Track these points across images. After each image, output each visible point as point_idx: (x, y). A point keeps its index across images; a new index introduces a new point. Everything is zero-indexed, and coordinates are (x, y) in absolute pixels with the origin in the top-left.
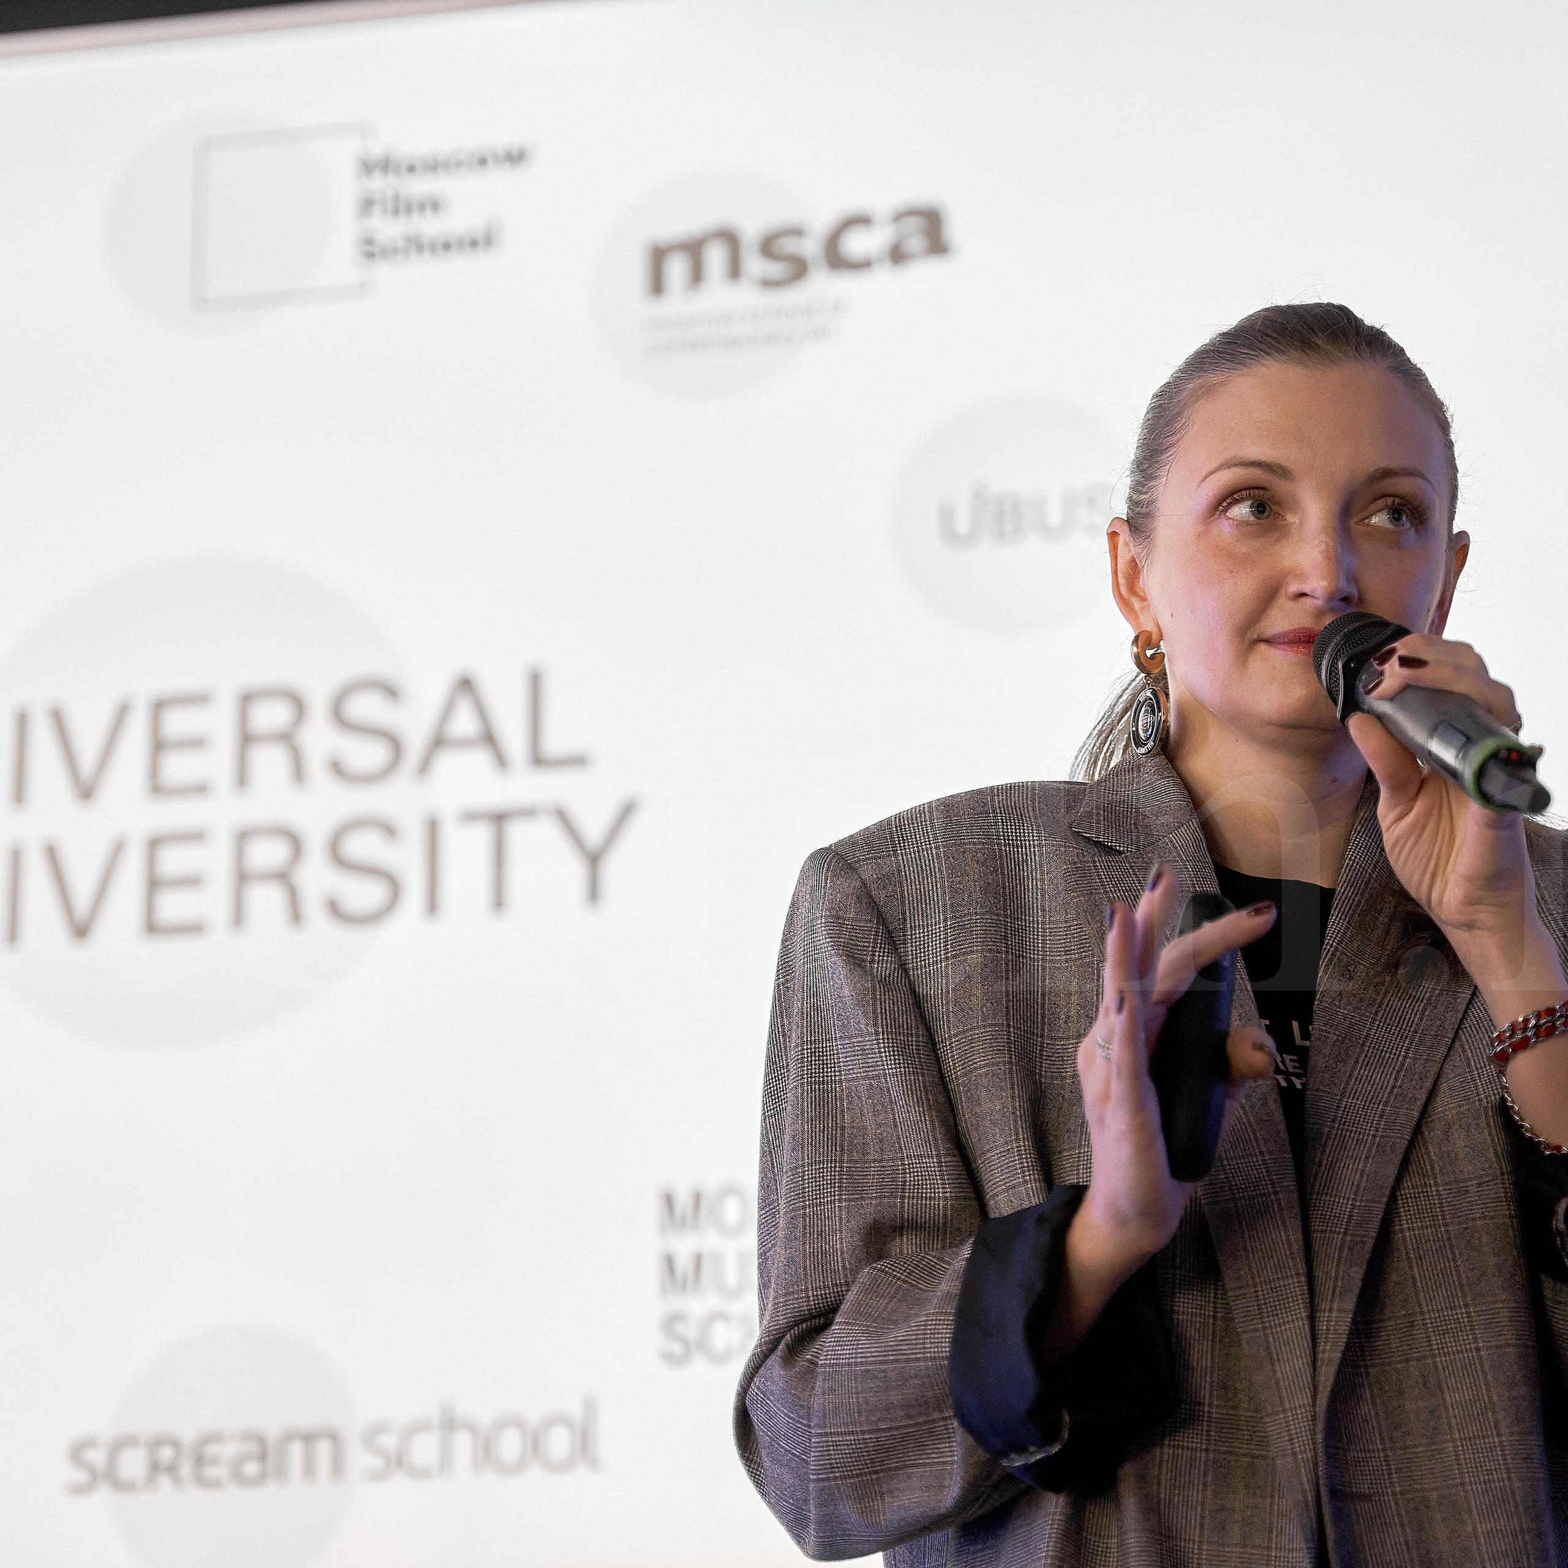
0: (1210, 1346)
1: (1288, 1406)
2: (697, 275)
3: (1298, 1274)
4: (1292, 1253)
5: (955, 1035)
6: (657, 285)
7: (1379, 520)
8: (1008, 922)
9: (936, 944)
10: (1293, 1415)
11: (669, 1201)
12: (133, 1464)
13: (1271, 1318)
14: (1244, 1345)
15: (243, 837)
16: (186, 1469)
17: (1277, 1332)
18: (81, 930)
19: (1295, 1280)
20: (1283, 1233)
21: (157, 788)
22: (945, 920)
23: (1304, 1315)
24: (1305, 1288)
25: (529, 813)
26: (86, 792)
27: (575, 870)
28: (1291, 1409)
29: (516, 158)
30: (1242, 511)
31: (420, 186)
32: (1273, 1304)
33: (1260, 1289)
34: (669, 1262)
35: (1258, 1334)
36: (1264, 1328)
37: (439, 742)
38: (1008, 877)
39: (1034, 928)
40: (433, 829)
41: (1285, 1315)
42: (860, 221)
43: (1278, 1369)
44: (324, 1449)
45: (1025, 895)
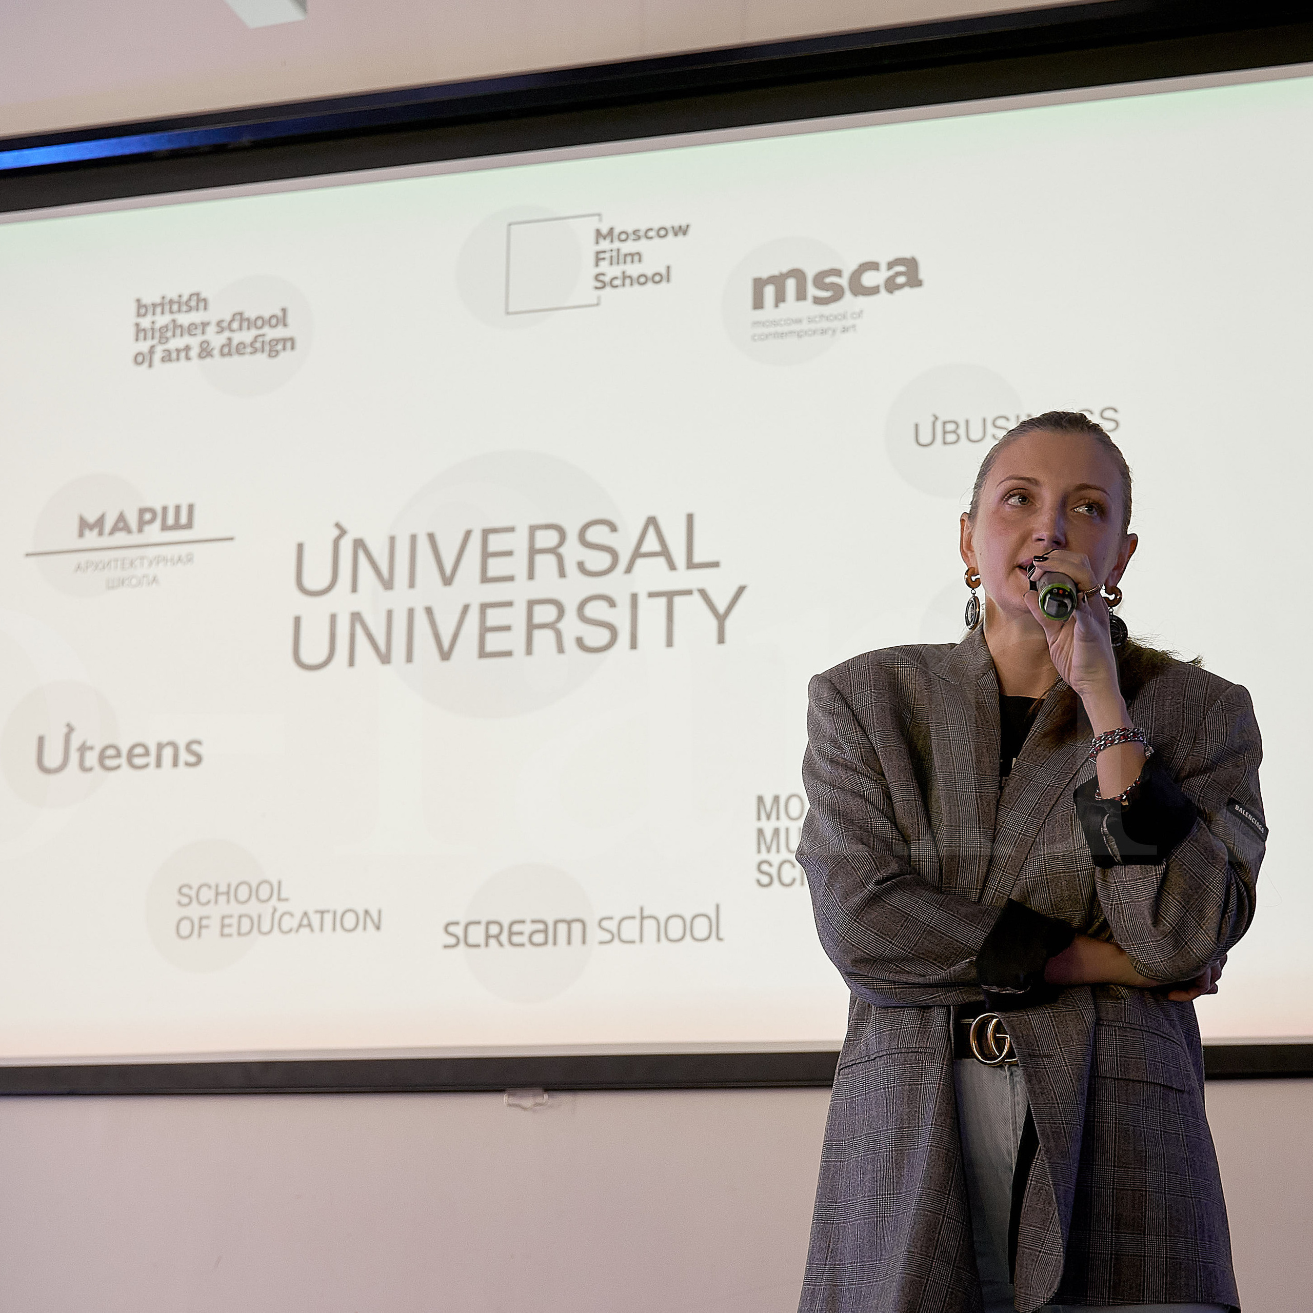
7: (1082, 510)
11: (760, 799)
12: (477, 934)
15: (531, 604)
16: (504, 938)
18: (445, 655)
21: (485, 579)
25: (689, 592)
26: (448, 581)
27: (713, 623)
29: (682, 231)
30: (1014, 501)
31: (629, 247)
34: (760, 832)
37: (637, 554)
40: (634, 598)
42: (873, 266)
44: (577, 928)
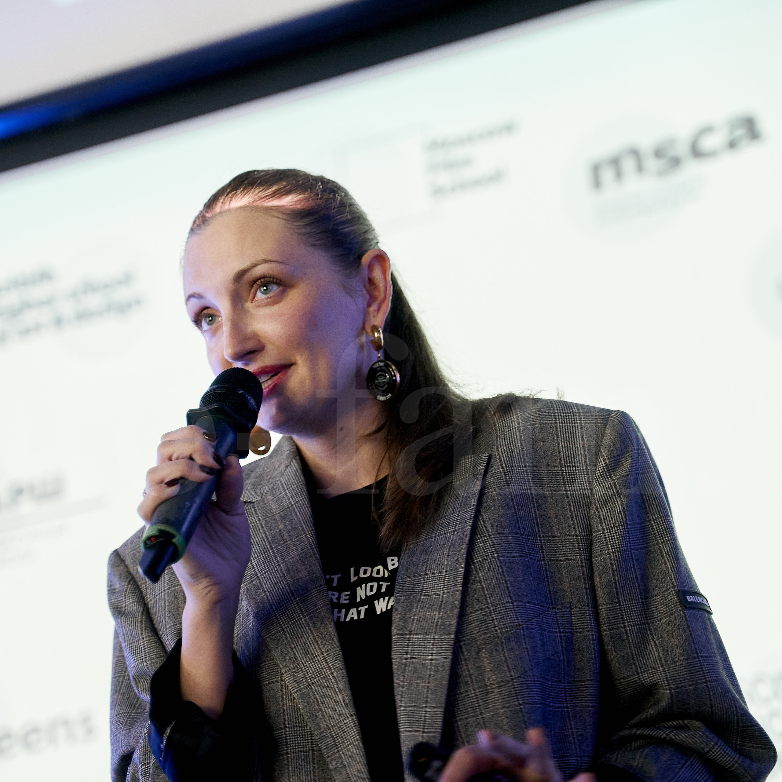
0: (311, 768)
2: (619, 174)
3: (351, 716)
4: (346, 704)
6: (597, 183)
13: (341, 744)
14: (329, 763)
17: (345, 751)
19: (350, 719)
20: (339, 695)
23: (358, 737)
24: (356, 722)
32: (341, 736)
33: (332, 730)
35: (336, 755)
36: (339, 751)
41: (348, 740)
43: (349, 772)
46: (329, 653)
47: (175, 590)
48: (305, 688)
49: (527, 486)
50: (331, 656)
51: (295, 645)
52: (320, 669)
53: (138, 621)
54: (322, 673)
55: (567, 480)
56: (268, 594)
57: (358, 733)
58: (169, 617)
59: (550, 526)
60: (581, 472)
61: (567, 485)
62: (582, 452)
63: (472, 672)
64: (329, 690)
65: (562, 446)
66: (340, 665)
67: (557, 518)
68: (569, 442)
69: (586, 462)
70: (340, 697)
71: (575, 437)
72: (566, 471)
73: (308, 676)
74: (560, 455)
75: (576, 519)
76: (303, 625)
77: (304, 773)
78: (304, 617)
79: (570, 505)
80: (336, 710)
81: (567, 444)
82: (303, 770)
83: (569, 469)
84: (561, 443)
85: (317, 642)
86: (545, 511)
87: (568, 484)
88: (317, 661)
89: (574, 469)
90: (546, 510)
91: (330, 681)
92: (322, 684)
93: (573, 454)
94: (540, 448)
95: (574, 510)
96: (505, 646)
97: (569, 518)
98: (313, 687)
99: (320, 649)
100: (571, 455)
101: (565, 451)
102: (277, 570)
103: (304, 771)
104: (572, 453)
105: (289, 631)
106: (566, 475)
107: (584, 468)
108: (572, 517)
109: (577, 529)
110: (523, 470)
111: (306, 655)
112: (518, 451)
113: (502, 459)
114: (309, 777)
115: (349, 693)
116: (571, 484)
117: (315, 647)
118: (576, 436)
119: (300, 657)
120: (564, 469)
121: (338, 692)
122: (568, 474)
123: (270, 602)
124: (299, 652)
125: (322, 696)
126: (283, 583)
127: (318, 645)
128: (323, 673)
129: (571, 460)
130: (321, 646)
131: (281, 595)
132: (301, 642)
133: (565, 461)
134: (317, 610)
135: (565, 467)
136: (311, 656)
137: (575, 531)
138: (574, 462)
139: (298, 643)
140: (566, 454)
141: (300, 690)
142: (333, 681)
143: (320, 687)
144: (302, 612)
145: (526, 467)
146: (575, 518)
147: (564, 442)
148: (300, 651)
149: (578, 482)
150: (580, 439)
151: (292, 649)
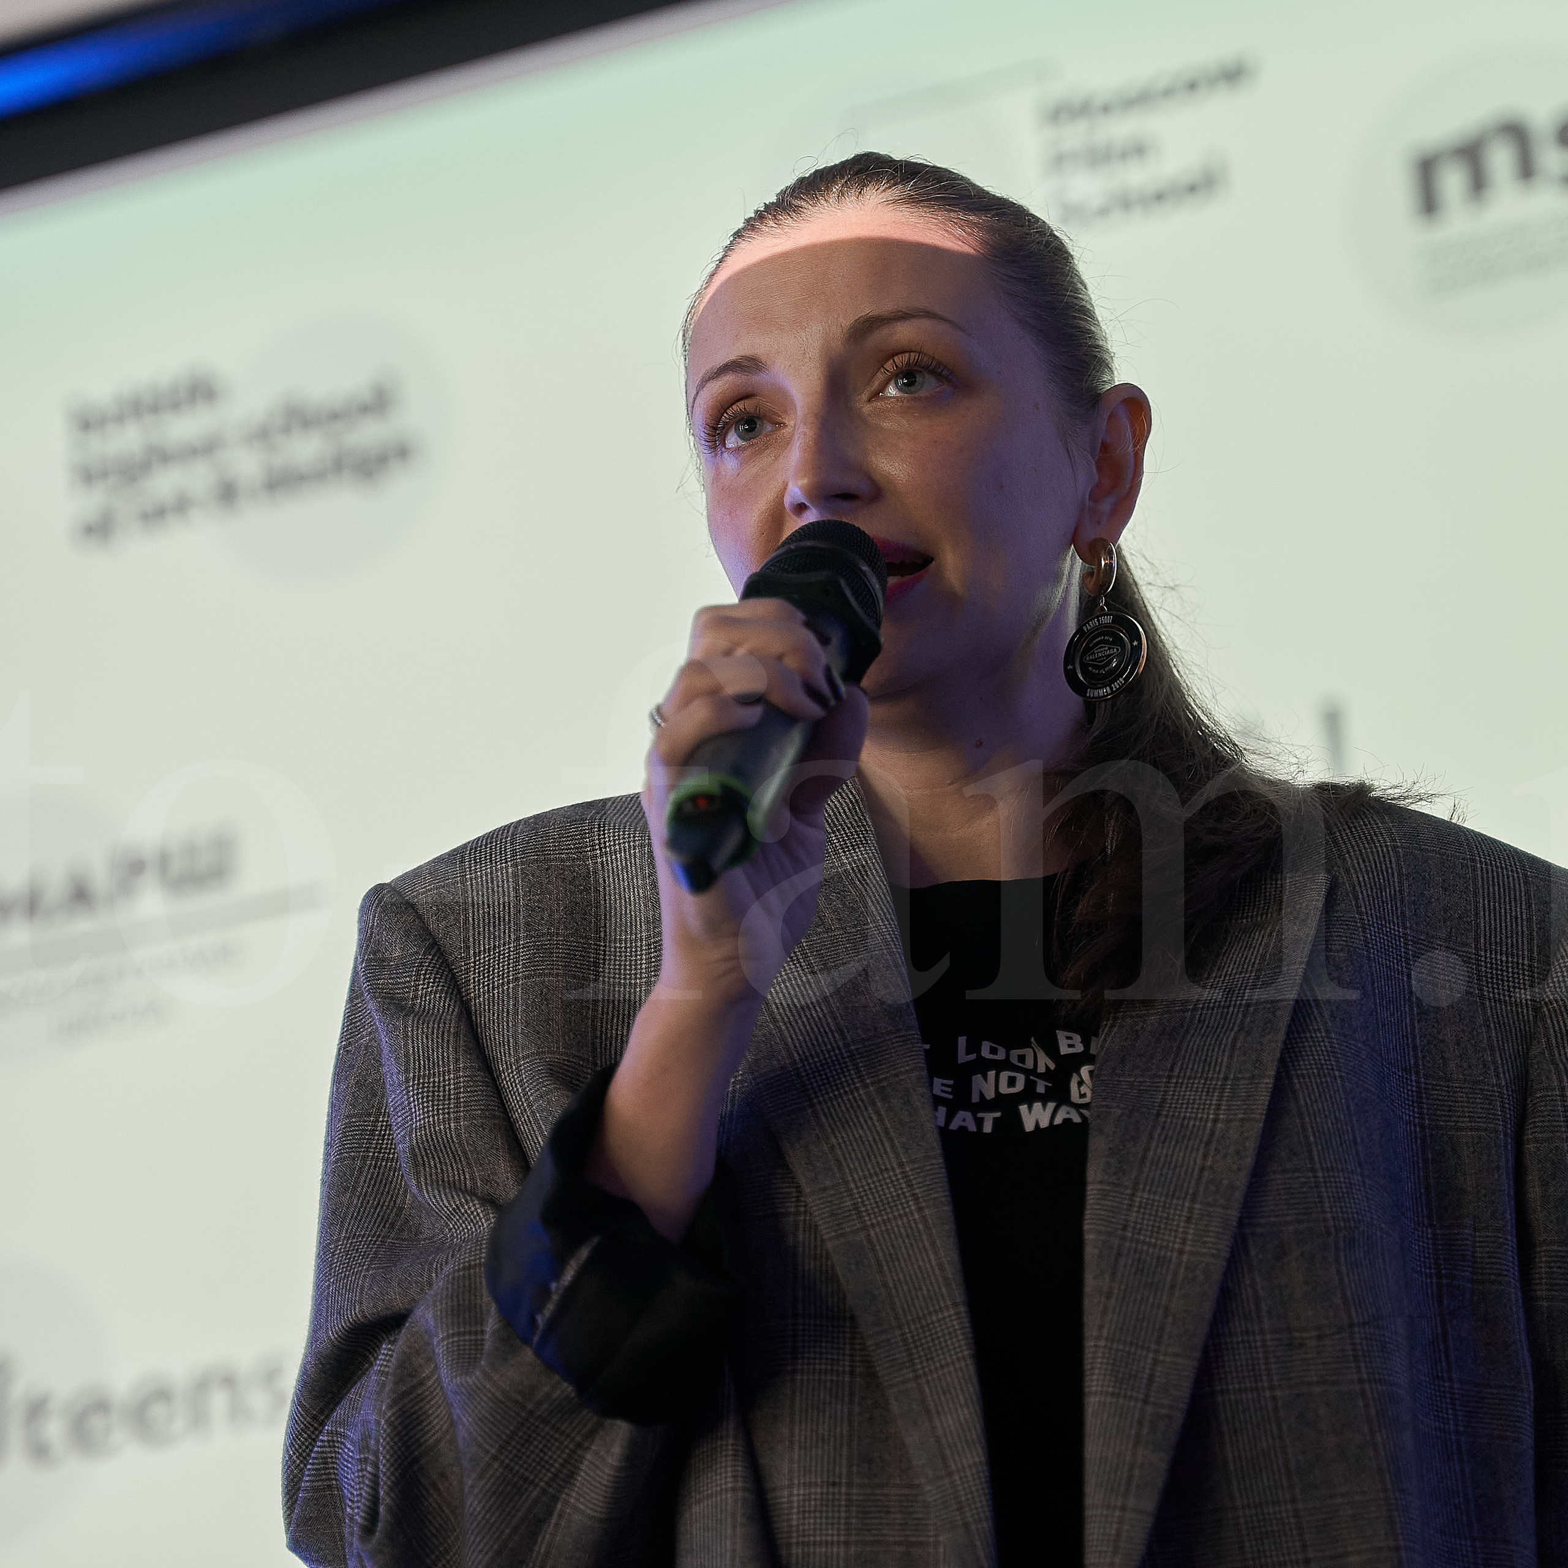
0: (846, 1410)
1: (953, 1467)
3: (955, 1304)
4: (945, 1279)
5: (524, 1058)
8: (600, 946)
9: (503, 966)
10: (961, 1479)
13: (925, 1364)
14: (893, 1401)
17: (933, 1379)
19: (952, 1312)
20: (932, 1257)
22: (518, 939)
23: (966, 1353)
24: (965, 1320)
28: (958, 1471)
32: (926, 1346)
33: (907, 1331)
35: (909, 1385)
36: (917, 1377)
38: (605, 894)
39: (636, 946)
41: (942, 1357)
43: (938, 1424)
45: (626, 911)
46: (916, 1166)
47: (543, 983)
48: (854, 1232)
49: (1402, 967)
50: (921, 1175)
51: (840, 1140)
52: (892, 1197)
53: (449, 1031)
54: (896, 1205)
55: (1486, 977)
56: (783, 1027)
57: (966, 1344)
58: (525, 1035)
59: (1442, 1057)
60: (1518, 968)
61: (1485, 989)
62: (1525, 929)
63: (1261, 1293)
64: (908, 1245)
65: (1484, 907)
66: (941, 1194)
67: (1458, 1045)
68: (1500, 904)
69: (1531, 951)
70: (934, 1263)
71: (1512, 896)
72: (1486, 958)
73: (863, 1209)
74: (1478, 925)
75: (1501, 1055)
76: (860, 1103)
77: (827, 1421)
78: (866, 1086)
79: (1488, 1026)
80: (921, 1289)
81: (1495, 907)
82: (828, 1413)
83: (1493, 956)
84: (1481, 901)
85: (891, 1140)
86: (1433, 1027)
87: (1487, 987)
88: (888, 1181)
89: (1504, 959)
90: (1436, 1025)
91: (913, 1226)
92: (896, 1229)
93: (1506, 929)
94: (1438, 899)
95: (1497, 1038)
96: (1342, 1254)
97: (1485, 1051)
98: (872, 1233)
99: (897, 1156)
100: (1501, 929)
101: (1490, 919)
102: (808, 982)
103: (827, 1417)
104: (1503, 925)
105: (826, 1110)
106: (1486, 967)
107: (1526, 962)
108: (1492, 1049)
109: (1502, 1075)
110: (1399, 931)
111: (863, 1164)
112: (1392, 892)
113: (1360, 896)
114: (838, 1430)
115: (955, 1256)
116: (1493, 988)
117: (885, 1150)
118: (1515, 896)
119: (848, 1166)
120: (1483, 953)
121: (930, 1252)
122: (1489, 965)
123: (786, 1044)
124: (847, 1156)
125: (891, 1255)
126: (822, 1010)
127: (893, 1146)
128: (900, 1207)
129: (1501, 939)
130: (900, 1151)
131: (814, 1032)
132: (853, 1135)
133: (1488, 938)
134: (897, 1075)
135: (1486, 951)
136: (873, 1168)
137: (1497, 1076)
138: (1507, 945)
139: (848, 1136)
140: (1490, 926)
141: (842, 1235)
142: (920, 1226)
143: (889, 1234)
144: (860, 1076)
145: (1405, 928)
146: (1497, 1052)
147: (1489, 901)
148: (850, 1154)
149: (1508, 986)
150: (1524, 903)
151: (833, 1147)
